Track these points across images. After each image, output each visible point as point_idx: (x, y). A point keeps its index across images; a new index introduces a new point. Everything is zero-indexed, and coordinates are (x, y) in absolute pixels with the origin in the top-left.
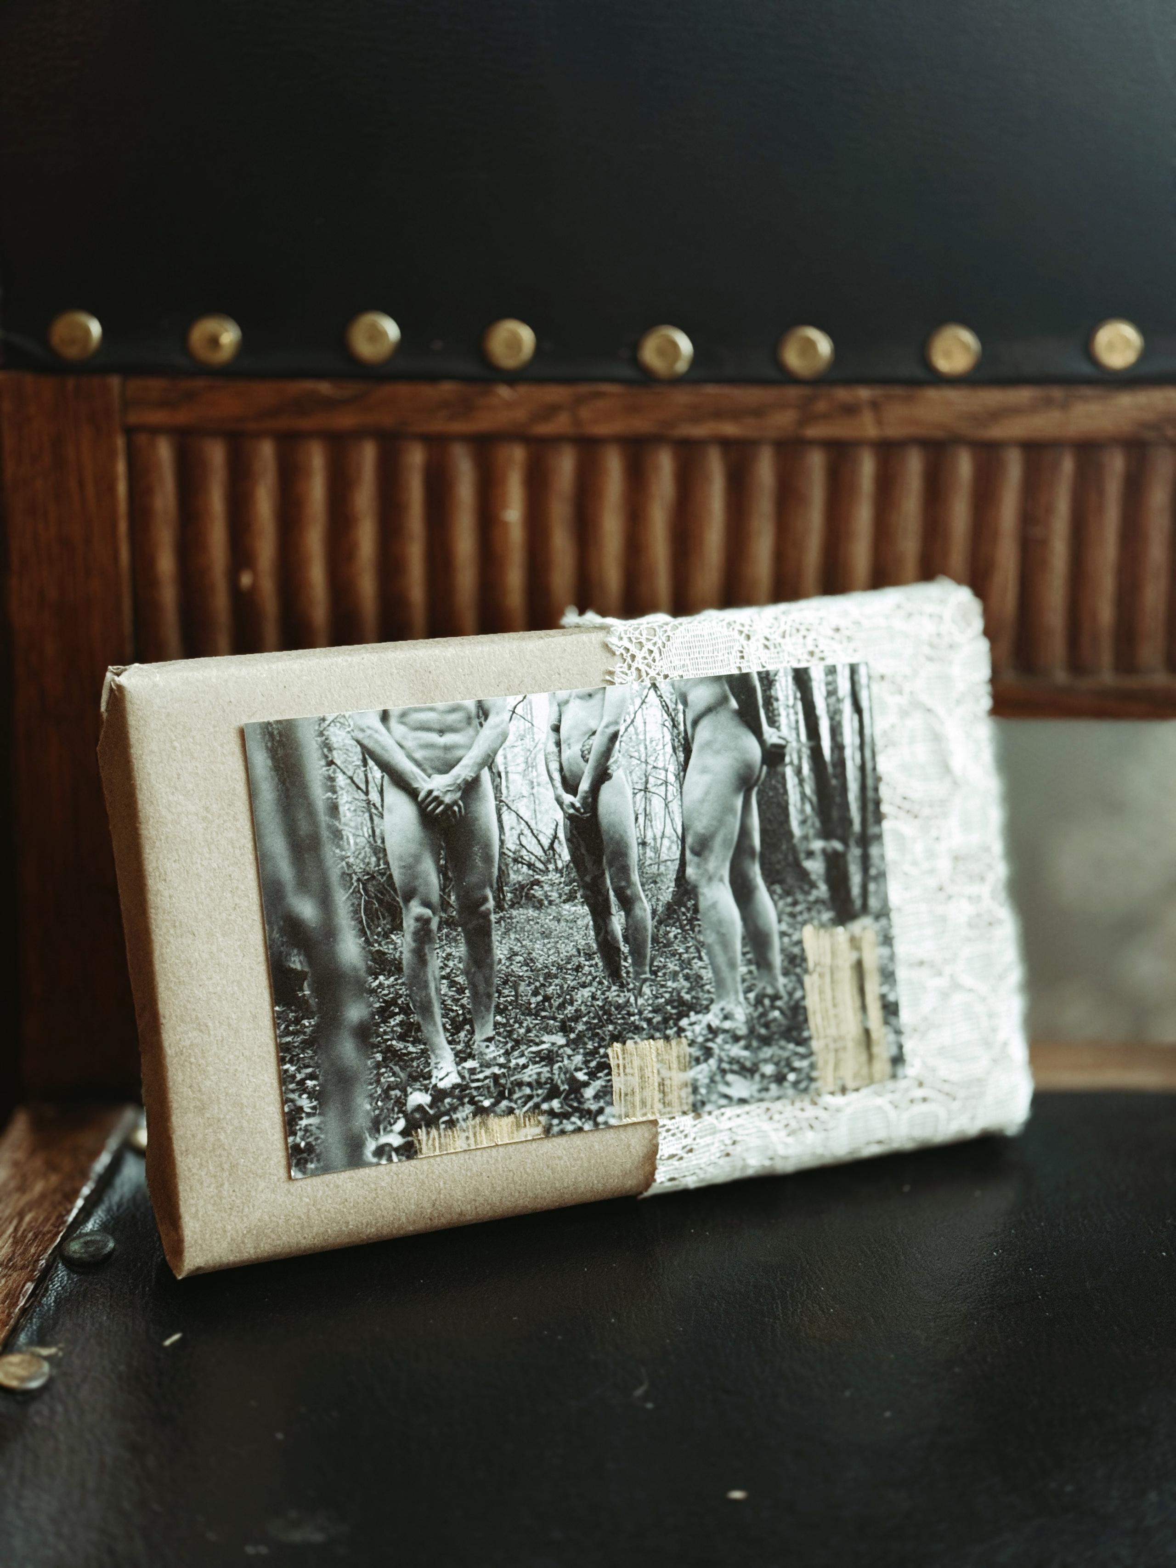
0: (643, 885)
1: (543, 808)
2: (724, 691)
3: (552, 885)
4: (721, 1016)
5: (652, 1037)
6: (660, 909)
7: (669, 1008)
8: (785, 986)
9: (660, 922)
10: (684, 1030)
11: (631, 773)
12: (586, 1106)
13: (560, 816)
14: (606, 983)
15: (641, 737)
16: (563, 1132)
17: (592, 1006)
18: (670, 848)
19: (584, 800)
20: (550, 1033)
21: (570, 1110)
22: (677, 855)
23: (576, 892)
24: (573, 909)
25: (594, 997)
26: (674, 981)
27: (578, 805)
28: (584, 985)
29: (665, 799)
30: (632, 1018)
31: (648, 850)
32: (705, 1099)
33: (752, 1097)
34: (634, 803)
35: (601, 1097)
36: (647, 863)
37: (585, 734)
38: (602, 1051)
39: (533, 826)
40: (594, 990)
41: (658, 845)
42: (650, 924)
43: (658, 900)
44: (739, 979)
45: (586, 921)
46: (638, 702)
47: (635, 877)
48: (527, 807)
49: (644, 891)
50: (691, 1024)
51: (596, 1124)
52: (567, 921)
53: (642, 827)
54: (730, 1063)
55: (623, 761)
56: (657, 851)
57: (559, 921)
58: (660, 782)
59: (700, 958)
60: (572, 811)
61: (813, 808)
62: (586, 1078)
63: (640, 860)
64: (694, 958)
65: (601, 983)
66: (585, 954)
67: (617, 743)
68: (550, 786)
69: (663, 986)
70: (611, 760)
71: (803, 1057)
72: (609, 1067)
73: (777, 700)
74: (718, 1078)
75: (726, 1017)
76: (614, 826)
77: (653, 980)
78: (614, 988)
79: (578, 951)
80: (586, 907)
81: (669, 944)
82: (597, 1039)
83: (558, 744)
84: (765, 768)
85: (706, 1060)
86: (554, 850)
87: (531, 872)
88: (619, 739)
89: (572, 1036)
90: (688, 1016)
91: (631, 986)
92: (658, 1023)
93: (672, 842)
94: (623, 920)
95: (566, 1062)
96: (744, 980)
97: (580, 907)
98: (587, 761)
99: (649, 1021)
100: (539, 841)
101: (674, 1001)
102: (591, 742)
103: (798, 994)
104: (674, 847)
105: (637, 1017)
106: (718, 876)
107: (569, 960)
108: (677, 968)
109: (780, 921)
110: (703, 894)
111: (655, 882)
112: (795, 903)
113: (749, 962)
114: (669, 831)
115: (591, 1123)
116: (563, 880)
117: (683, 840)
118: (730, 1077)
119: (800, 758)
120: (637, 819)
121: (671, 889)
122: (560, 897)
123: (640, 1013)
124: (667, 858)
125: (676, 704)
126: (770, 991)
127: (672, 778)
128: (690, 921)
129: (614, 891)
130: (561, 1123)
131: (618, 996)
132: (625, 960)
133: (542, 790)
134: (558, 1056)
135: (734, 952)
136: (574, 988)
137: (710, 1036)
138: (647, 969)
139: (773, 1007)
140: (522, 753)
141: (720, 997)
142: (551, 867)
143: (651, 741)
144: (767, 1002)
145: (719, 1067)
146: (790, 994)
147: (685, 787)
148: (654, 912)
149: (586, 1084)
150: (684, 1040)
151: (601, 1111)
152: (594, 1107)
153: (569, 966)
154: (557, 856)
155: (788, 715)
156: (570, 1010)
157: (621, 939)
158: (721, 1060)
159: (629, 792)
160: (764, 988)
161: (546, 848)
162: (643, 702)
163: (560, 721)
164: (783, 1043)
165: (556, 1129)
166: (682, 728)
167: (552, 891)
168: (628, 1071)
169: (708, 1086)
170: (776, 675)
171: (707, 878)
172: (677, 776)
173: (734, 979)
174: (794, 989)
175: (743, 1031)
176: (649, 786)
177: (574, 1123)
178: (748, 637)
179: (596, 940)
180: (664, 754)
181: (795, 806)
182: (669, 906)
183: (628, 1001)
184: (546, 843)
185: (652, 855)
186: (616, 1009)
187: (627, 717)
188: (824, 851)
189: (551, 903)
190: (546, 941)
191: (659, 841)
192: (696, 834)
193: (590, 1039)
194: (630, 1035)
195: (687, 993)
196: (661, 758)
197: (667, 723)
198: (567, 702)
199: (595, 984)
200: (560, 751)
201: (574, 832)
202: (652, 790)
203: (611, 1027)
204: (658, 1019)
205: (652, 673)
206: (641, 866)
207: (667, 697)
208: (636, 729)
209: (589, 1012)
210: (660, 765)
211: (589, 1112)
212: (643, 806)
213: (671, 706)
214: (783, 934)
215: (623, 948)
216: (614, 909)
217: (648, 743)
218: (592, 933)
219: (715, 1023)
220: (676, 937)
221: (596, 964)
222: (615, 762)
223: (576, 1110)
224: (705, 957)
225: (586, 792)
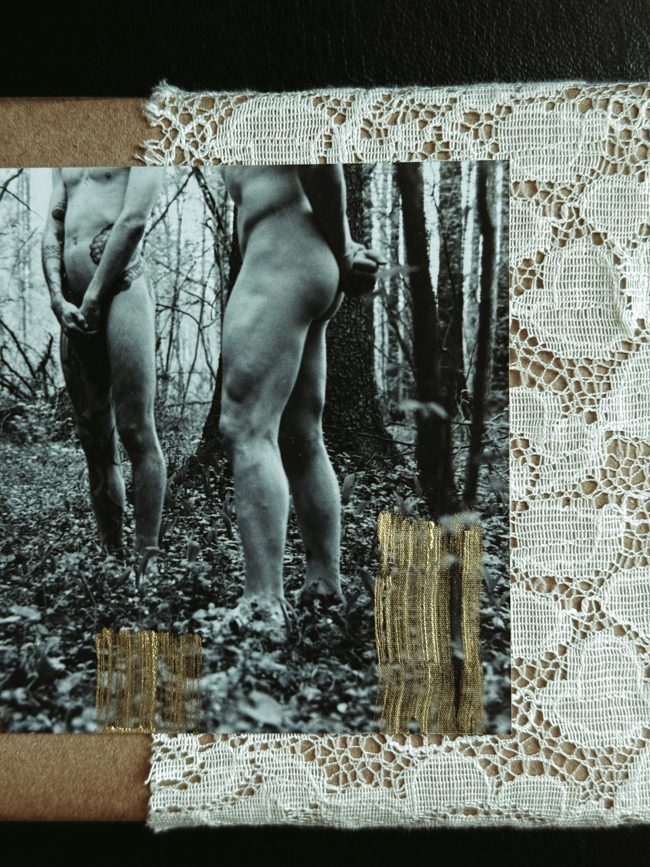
0: (158, 430)
1: (34, 318)
2: (296, 186)
3: (39, 416)
4: (251, 614)
5: (155, 628)
6: (180, 464)
7: (180, 593)
8: (344, 586)
9: (178, 481)
10: (199, 625)
11: (155, 283)
12: (59, 702)
13: (56, 329)
14: (100, 550)
15: (174, 238)
16: (25, 730)
17: (79, 576)
18: (200, 387)
19: (89, 313)
20: (21, 603)
21: (38, 704)
22: (210, 398)
23: (69, 428)
24: (65, 450)
25: (82, 565)
26: (190, 560)
27: (81, 317)
28: (71, 549)
29: (200, 323)
30: (130, 600)
31: (170, 387)
32: (219, 718)
33: (284, 725)
34: (157, 323)
35: (80, 694)
36: (168, 403)
37: (97, 227)
38: (87, 636)
39: (20, 338)
40: (83, 557)
41: (185, 382)
42: (164, 481)
43: (178, 452)
44: (281, 569)
45: (79, 468)
46: (173, 191)
47: (151, 420)
48: (14, 313)
49: (160, 438)
50: (208, 618)
51: (70, 729)
52: (55, 465)
53: (164, 356)
54: (258, 676)
55: (146, 267)
56: (182, 388)
57: (44, 463)
58: (194, 299)
59: (230, 536)
60: (72, 325)
61: (406, 357)
62: (62, 666)
63: (158, 398)
64: (220, 534)
65: (92, 549)
66: (75, 510)
67: (141, 244)
68: (46, 289)
69: (174, 564)
70: (131, 264)
71: (361, 684)
72: (93, 656)
73: (369, 205)
74: (239, 693)
75: (258, 617)
76: (127, 351)
77: (162, 555)
78: (109, 558)
79: (67, 504)
80: (81, 450)
81: (188, 511)
82: (81, 620)
83: (61, 236)
84: (343, 295)
85: (225, 668)
86: (45, 373)
87: (13, 397)
88: (143, 238)
89: (50, 611)
90: (206, 608)
91: (133, 558)
92: (164, 610)
93: (204, 379)
94: (128, 473)
95: (38, 643)
96: (287, 572)
97: (73, 449)
98: (97, 262)
99: (152, 606)
100: (26, 359)
101: (189, 585)
102: (105, 238)
103: (364, 599)
104: (206, 387)
105: (137, 599)
106: (265, 431)
107: (54, 513)
108: (196, 544)
109: (345, 501)
110: (241, 452)
111: (176, 429)
112: (370, 480)
113: (297, 549)
114: (201, 364)
115: (64, 725)
116: (54, 411)
117: (219, 378)
118: (256, 695)
119: (395, 287)
120: (158, 344)
121: (197, 441)
122: (49, 432)
123: (142, 594)
124: (194, 399)
125: (226, 198)
126: (322, 590)
127: (210, 296)
128: (220, 485)
129: (120, 433)
130: (23, 719)
131: (114, 568)
132: (128, 524)
133: (34, 293)
134: (29, 633)
135: (279, 533)
136: (57, 551)
137: (234, 638)
138: (156, 539)
139: (325, 612)
140: (13, 243)
141: (253, 589)
142: (40, 393)
143: (187, 245)
144: (317, 603)
145: (242, 680)
146: (352, 599)
147: (228, 309)
148: (171, 468)
149: (62, 675)
150: (197, 637)
151: (78, 712)
152: (69, 705)
153: (54, 523)
154: (48, 381)
155: (382, 227)
156: (50, 577)
157: (124, 497)
158: (245, 671)
159: (151, 308)
160: (316, 585)
161: (35, 368)
162: (180, 192)
163: (65, 206)
164: (335, 661)
165: (17, 726)
166: (230, 231)
167: (38, 424)
168: (118, 666)
169: (224, 702)
170: (371, 171)
171: (247, 431)
172: (218, 294)
173: (274, 568)
174: (359, 593)
175: (280, 637)
176: (179, 303)
177: (41, 722)
178: (342, 119)
179: (92, 493)
180: (203, 264)
181: (381, 351)
182: (192, 462)
183: (127, 577)
184: (35, 361)
185: (175, 393)
186: (111, 585)
187: (157, 210)
188: (418, 413)
189: (36, 439)
190: (26, 487)
191: (186, 376)
192: (238, 372)
193: (72, 618)
194: (126, 620)
195: (207, 577)
196: (198, 268)
197: (210, 223)
198: (76, 182)
199: (85, 549)
200: (62, 246)
201: (73, 352)
202: (184, 308)
203: (101, 607)
204: (164, 605)
205: (198, 155)
206: (159, 405)
207: (214, 188)
208: (167, 228)
209: (74, 585)
210: (197, 276)
211: (62, 710)
212: (168, 328)
213: (218, 200)
214: (348, 518)
215: (125, 509)
216: (118, 458)
217: (182, 246)
218: (87, 484)
219: (243, 621)
220: (198, 503)
221: (89, 524)
222: (137, 267)
223: (45, 705)
224: (236, 535)
225: (93, 302)
